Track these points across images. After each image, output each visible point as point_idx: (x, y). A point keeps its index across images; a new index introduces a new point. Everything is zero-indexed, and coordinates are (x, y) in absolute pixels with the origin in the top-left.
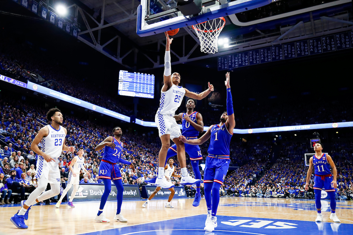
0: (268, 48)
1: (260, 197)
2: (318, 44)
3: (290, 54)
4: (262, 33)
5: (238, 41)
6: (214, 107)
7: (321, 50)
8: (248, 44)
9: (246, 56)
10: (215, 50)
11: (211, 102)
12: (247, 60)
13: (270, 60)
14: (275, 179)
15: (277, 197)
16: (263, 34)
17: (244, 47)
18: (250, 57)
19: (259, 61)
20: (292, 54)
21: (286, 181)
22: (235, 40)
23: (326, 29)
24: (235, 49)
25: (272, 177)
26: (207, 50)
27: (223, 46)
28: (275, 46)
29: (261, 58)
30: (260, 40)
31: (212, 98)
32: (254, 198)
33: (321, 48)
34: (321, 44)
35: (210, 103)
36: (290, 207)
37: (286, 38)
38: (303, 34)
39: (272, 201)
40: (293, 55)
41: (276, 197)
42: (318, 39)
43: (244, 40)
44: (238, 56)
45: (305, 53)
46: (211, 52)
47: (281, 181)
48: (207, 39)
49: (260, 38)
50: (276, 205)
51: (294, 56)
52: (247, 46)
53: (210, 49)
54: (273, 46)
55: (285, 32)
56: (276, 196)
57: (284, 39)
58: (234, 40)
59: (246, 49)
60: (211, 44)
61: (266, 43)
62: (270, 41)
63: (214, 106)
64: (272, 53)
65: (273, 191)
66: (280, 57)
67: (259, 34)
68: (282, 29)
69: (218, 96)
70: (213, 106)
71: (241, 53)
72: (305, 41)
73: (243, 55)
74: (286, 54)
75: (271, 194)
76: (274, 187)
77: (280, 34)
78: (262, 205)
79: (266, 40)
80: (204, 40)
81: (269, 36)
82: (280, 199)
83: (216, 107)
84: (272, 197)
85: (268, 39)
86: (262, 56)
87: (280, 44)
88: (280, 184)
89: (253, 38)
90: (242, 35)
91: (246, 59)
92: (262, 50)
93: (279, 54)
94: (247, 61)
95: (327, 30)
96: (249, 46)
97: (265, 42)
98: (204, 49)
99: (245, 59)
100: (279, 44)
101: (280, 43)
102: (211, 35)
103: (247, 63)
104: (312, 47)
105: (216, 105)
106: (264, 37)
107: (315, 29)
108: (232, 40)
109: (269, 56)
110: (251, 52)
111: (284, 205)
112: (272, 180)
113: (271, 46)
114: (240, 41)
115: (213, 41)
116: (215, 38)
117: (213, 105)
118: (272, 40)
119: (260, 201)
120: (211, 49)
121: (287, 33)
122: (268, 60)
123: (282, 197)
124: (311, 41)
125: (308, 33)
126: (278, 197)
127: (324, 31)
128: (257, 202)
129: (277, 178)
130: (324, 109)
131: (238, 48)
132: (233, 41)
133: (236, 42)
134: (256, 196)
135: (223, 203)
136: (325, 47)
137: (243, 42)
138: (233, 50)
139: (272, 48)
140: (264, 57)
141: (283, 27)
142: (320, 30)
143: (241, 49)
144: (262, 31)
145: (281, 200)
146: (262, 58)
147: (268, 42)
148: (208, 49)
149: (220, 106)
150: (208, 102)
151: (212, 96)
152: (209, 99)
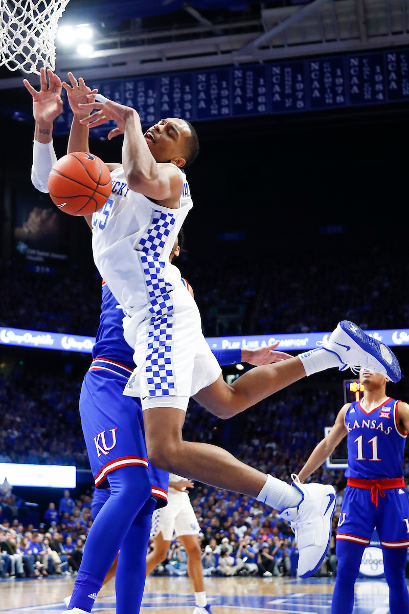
0: (223, 72)
1: (180, 573)
2: (373, 72)
3: (288, 96)
4: (204, 21)
5: (124, 39)
6: (36, 259)
7: (383, 92)
8: (160, 52)
9: (151, 92)
10: (45, 63)
11: (26, 242)
12: (153, 105)
13: (225, 111)
14: (231, 511)
15: (235, 575)
16: (206, 25)
17: (143, 62)
18: (162, 95)
19: (190, 111)
20: (295, 99)
21: (263, 520)
22: (116, 33)
23: (397, 28)
24: (115, 65)
25: (219, 507)
26: (16, 62)
27: (72, 51)
28: (244, 66)
29: (198, 102)
30: (196, 42)
31: (31, 229)
32: (161, 581)
33: (384, 86)
34: (382, 73)
35: (22, 247)
36: (275, 607)
37: (278, 42)
38: (330, 36)
39: (217, 589)
40: (299, 100)
41: (230, 576)
42: (376, 56)
43: (145, 36)
44: (121, 88)
45: (334, 99)
46: (33, 69)
47: (249, 520)
48: (21, 24)
49: (196, 36)
50: (231, 601)
51: (300, 104)
52: (155, 56)
53: (28, 59)
54: (237, 65)
55: (276, 24)
56: (231, 571)
57: (275, 47)
58: (112, 33)
59: (150, 67)
60: (32, 42)
61: (215, 53)
62: (228, 48)
63: (35, 255)
64: (235, 88)
65: (223, 553)
66: (257, 104)
67: (193, 22)
68: (268, 14)
69: (51, 223)
70: (32, 255)
71: (135, 78)
72: (337, 60)
73: (141, 88)
74: (277, 97)
75: (217, 564)
76: (225, 540)
77: (260, 29)
78: (184, 604)
79: (217, 45)
80: (8, 26)
81: (226, 32)
82: (243, 579)
83: (42, 259)
84: (218, 574)
85: (224, 42)
86: (202, 95)
87: (261, 61)
88: (244, 528)
89: (173, 33)
90: (139, 20)
91: (151, 101)
92: (202, 78)
93: (256, 94)
94: (152, 110)
95: (401, 33)
96: (159, 60)
97: (212, 50)
98: (7, 56)
99: (146, 102)
100: (257, 63)
101: (261, 57)
102: (34, 11)
103: (153, 114)
104: (355, 80)
105: (41, 254)
106: (210, 34)
107: (367, 23)
108: (106, 32)
109: (224, 98)
110: (166, 81)
111: (256, 603)
112: (218, 516)
113: (231, 66)
114: (131, 38)
115: (40, 31)
116: (47, 24)
117: (33, 252)
118: (235, 47)
119: (178, 588)
120: (33, 58)
121: (281, 27)
122: (219, 110)
123: (252, 574)
124: (354, 62)
125: (345, 34)
126: (238, 574)
127: (394, 33)
128: (170, 592)
129: (236, 509)
130: (386, 285)
131: (123, 64)
132: (108, 36)
133: (117, 40)
134: (165, 573)
135: (54, 601)
136: (394, 85)
137: (142, 42)
138: (106, 66)
139: (233, 74)
140: (208, 101)
141: (270, 6)
142: (383, 30)
143: (134, 68)
144: (204, 14)
145: (247, 583)
146: (202, 105)
147: (224, 52)
148: (21, 58)
149: (58, 256)
150: (15, 241)
151: (30, 221)
152: (18, 231)
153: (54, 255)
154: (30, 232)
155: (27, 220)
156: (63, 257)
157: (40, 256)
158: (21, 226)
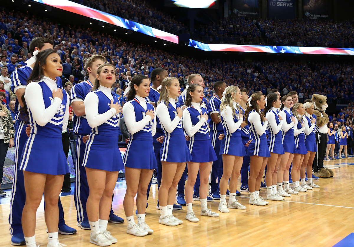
6: (314, 18)
11: (309, 12)
31: (311, 6)
69: (320, 1)
70: (312, 17)
83: (316, 18)
105: (316, 16)
117: (312, 15)
149: (324, 16)
150: (304, 12)
151: (310, 2)
152: (305, 7)
153: (321, 16)
154: (310, 7)
155: (309, 2)
156: (327, 16)
157: (315, 17)
158: (307, 5)
